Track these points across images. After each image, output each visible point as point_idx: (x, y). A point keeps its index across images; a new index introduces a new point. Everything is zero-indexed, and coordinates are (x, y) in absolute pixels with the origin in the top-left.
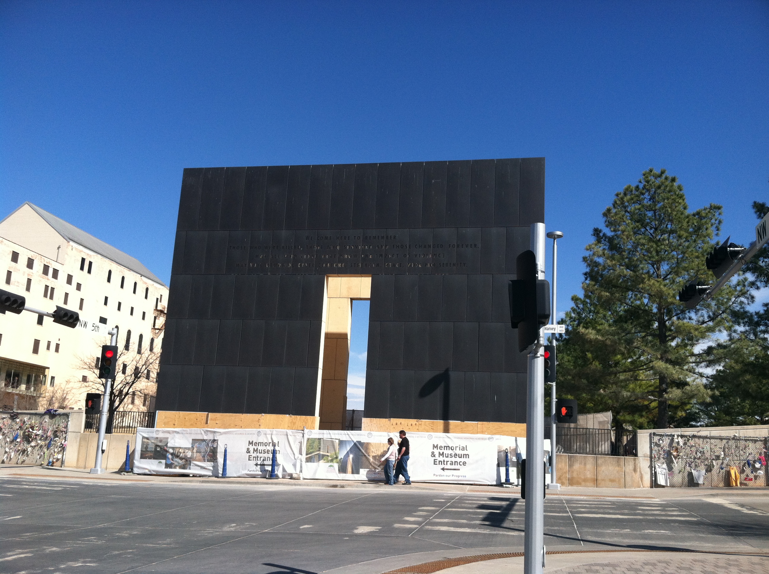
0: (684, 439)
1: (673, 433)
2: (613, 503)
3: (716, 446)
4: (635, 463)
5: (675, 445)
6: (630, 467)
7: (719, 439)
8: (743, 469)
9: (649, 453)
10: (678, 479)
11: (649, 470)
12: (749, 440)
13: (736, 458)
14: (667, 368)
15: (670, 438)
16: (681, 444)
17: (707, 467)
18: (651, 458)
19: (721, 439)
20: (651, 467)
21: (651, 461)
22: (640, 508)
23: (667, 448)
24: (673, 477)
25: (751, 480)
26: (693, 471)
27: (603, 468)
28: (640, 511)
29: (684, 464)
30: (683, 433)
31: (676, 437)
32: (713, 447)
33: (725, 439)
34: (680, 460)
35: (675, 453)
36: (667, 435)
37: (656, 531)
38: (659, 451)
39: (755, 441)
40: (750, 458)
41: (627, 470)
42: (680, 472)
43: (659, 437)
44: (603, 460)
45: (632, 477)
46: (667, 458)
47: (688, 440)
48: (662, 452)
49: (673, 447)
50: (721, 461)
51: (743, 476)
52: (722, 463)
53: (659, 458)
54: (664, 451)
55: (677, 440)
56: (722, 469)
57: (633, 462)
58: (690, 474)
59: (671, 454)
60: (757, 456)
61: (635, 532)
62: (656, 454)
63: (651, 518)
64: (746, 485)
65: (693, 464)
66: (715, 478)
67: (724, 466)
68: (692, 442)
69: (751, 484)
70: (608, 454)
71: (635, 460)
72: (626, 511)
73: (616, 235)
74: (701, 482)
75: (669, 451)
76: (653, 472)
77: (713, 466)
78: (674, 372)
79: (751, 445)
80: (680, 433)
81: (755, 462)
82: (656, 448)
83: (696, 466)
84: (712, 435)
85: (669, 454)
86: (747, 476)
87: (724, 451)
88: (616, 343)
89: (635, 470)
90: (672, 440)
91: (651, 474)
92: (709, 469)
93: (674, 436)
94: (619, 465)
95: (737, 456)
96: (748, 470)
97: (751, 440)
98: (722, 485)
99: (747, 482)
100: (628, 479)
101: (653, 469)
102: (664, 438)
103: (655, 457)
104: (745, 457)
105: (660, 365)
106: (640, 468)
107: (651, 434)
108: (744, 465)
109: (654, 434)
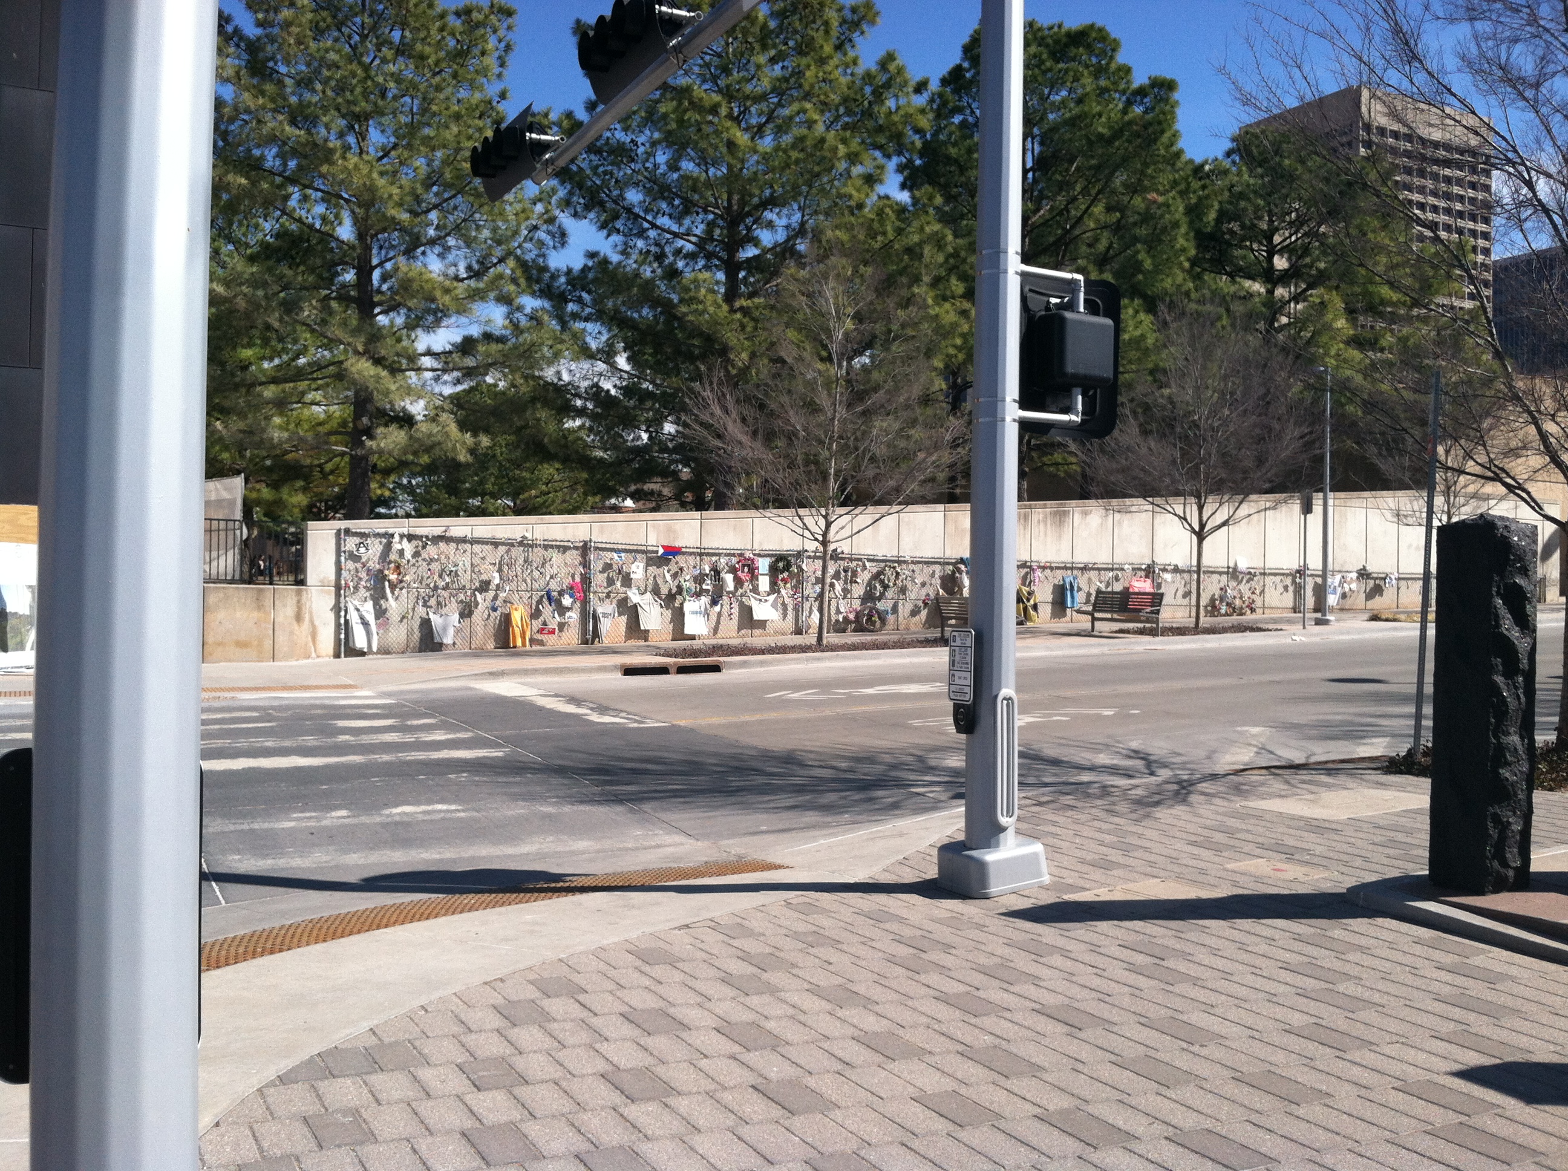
0: (415, 543)
1: (391, 531)
2: (265, 713)
3: (483, 558)
4: (299, 602)
5: (393, 556)
6: (285, 611)
7: (492, 543)
8: (538, 610)
9: (332, 577)
10: (398, 634)
11: (331, 616)
12: (552, 547)
13: (524, 586)
14: (378, 378)
15: (384, 541)
16: (408, 555)
17: (461, 606)
18: (338, 587)
19: (495, 544)
20: (337, 609)
21: (338, 595)
22: (341, 723)
23: (375, 565)
24: (387, 631)
25: (553, 632)
26: (432, 616)
27: (221, 615)
28: (347, 737)
29: (412, 599)
30: (412, 531)
31: (397, 538)
32: (476, 561)
33: (503, 544)
34: (404, 591)
35: (393, 577)
36: (378, 535)
37: (423, 808)
38: (357, 571)
39: (564, 549)
40: (554, 585)
41: (280, 619)
42: (403, 617)
43: (357, 540)
44: (221, 595)
45: (292, 633)
46: (375, 588)
47: (424, 547)
48: (363, 575)
49: (390, 562)
50: (491, 594)
51: (537, 624)
52: (495, 598)
53: (356, 588)
54: (369, 570)
55: (399, 547)
56: (495, 609)
57: (295, 599)
58: (426, 624)
59: (384, 577)
60: (568, 581)
61: (364, 819)
62: (349, 578)
63: (386, 758)
64: (541, 643)
65: (433, 602)
66: (479, 630)
67: (498, 603)
68: (432, 551)
69: (551, 641)
70: (232, 581)
71: (299, 593)
72: (310, 740)
73: (267, 36)
74: (448, 640)
75: (381, 571)
76: (342, 621)
77: (477, 604)
78: (393, 387)
79: (556, 558)
80: (405, 531)
81: (561, 593)
82: (350, 565)
83: (439, 604)
84: (476, 535)
85: (379, 578)
86: (545, 623)
87: (500, 570)
88: (259, 306)
89: (298, 618)
90: (388, 547)
91: (338, 625)
92: (466, 612)
93: (392, 536)
94: (260, 607)
95: (525, 581)
96: (547, 610)
97: (558, 547)
98: (491, 645)
99: (544, 637)
100: (281, 638)
101: (343, 613)
102: (369, 541)
103: (347, 586)
104: (542, 583)
105: (362, 368)
106: (311, 613)
107: (339, 531)
108: (540, 602)
109: (348, 532)
